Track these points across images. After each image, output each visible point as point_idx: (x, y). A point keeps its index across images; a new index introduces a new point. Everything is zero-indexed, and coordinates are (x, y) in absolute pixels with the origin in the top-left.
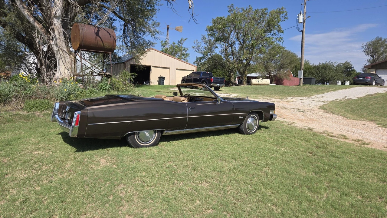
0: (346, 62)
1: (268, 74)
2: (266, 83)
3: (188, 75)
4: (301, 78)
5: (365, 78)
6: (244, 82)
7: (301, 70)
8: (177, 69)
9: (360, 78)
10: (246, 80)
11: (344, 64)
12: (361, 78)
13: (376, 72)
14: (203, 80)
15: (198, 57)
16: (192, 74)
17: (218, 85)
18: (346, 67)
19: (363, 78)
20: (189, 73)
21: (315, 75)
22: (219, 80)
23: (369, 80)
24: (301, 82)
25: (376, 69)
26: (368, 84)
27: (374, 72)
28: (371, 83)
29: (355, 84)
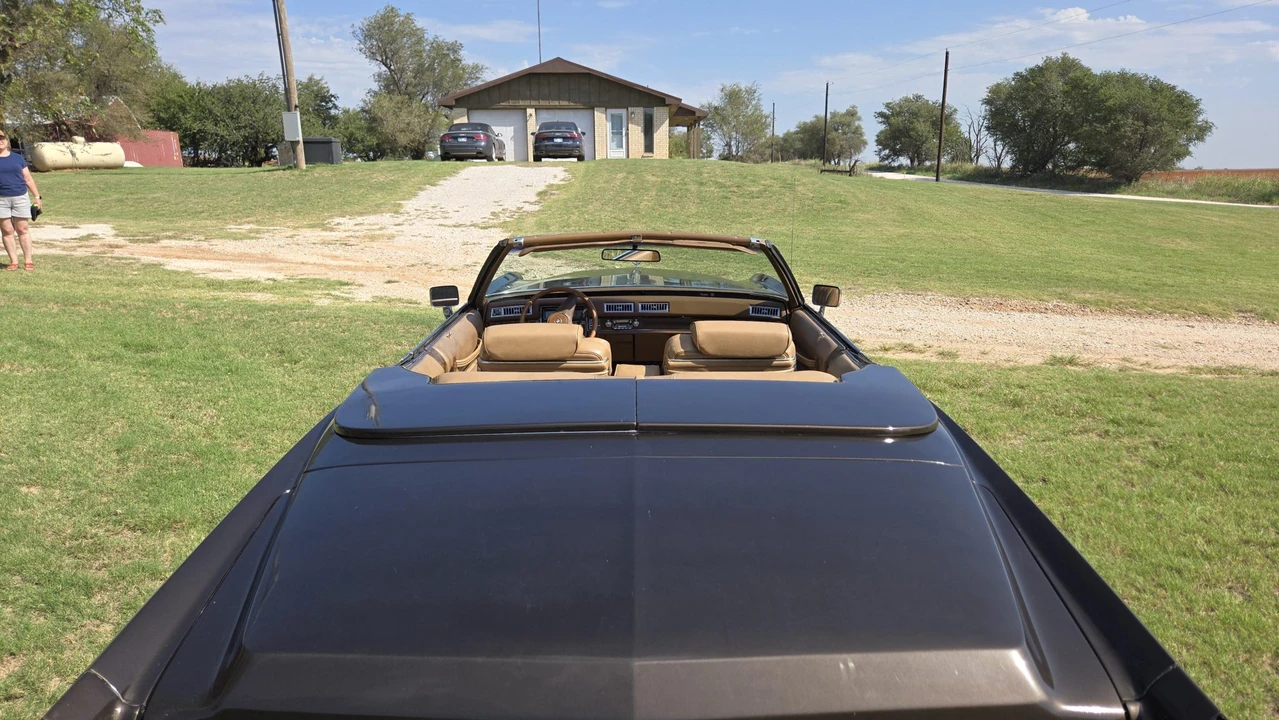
0: (310, 79)
4: (298, 142)
5: (473, 138)
7: (290, 111)
9: (460, 140)
11: (307, 86)
12: (464, 140)
13: (469, 119)
18: (317, 96)
19: (468, 138)
23: (483, 144)
24: (299, 157)
25: (468, 110)
26: (484, 155)
27: (464, 120)
28: (488, 154)
29: (445, 157)
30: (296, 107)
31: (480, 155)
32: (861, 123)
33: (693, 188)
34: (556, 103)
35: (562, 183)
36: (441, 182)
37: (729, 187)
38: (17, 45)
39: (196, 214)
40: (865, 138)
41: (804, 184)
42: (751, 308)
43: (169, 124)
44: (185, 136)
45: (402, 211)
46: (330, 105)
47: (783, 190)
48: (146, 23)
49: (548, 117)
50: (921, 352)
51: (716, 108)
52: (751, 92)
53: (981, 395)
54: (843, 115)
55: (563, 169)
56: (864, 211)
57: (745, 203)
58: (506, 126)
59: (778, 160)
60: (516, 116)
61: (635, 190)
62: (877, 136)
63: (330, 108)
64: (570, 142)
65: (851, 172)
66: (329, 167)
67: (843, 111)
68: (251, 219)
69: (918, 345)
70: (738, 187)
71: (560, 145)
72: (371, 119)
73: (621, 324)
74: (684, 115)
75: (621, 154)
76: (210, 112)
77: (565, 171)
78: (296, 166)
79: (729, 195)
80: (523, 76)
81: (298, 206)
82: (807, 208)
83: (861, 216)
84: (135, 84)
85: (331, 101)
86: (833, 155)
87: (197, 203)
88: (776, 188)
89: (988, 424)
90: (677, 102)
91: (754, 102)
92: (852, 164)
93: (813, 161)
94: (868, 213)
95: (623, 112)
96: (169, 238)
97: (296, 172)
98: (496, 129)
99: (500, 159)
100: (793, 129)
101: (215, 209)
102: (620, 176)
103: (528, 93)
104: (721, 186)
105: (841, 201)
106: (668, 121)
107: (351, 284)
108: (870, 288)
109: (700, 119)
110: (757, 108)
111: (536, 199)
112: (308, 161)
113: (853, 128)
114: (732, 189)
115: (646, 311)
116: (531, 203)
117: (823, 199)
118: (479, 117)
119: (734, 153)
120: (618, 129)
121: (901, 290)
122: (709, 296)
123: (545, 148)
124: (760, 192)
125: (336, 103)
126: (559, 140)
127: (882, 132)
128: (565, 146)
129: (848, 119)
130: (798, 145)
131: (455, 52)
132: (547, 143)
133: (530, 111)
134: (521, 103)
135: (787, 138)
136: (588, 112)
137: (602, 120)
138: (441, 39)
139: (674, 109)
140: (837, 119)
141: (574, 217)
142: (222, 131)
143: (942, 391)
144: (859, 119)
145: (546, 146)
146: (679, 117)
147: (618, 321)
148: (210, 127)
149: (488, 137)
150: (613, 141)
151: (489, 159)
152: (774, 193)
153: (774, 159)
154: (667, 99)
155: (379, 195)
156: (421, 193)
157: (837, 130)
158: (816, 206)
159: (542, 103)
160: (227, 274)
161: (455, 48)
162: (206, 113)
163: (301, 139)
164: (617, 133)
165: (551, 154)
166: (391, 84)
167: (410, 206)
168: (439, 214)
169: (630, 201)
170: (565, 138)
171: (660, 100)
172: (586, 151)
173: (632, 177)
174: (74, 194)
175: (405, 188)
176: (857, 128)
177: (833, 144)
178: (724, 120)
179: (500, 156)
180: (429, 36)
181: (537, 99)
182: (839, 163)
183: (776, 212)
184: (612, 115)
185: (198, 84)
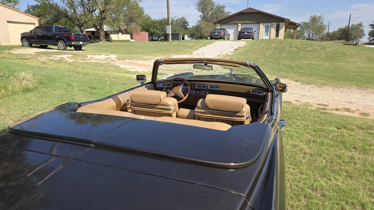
0: (182, 17)
1: (118, 29)
2: (127, 39)
3: (31, 31)
4: (170, 34)
5: (220, 33)
6: (102, 39)
7: (168, 25)
8: (8, 22)
9: (216, 33)
10: (104, 36)
11: (181, 20)
12: (217, 33)
13: (221, 27)
14: (57, 37)
15: (30, 5)
16: (37, 29)
17: (81, 43)
18: (183, 22)
19: (218, 33)
20: (32, 27)
21: (159, 29)
22: (81, 37)
23: (223, 34)
24: (170, 38)
25: (221, 25)
26: (222, 38)
27: (219, 27)
28: (224, 38)
29: (211, 38)
30: (170, 24)
31: (221, 38)
32: (363, 28)
33: (287, 48)
34: (248, 22)
35: (244, 46)
36: (207, 46)
37: (301, 48)
38: (107, 9)
39: (138, 53)
40: (364, 33)
41: (330, 48)
42: (251, 90)
43: (147, 30)
44: (150, 34)
45: (192, 54)
46: (187, 25)
47: (321, 50)
48: (137, 2)
49: (244, 26)
50: (353, 112)
51: (306, 23)
52: (320, 18)
53: (370, 134)
54: (357, 25)
55: (246, 42)
56: (352, 58)
57: (305, 54)
58: (232, 29)
59: (329, 40)
60: (235, 26)
61: (266, 49)
62: (369, 32)
63: (187, 26)
64: (250, 34)
65: (356, 44)
66: (178, 41)
67: (357, 24)
68: (151, 55)
69: (353, 109)
70: (304, 48)
71: (246, 35)
72: (197, 28)
73: (203, 92)
74: (291, 25)
75: (268, 38)
76: (156, 27)
77: (246, 43)
78: (169, 41)
79: (300, 51)
80: (238, 14)
81: (165, 52)
82: (329, 56)
83: (350, 59)
84: (138, 19)
85: (187, 23)
86: (351, 39)
87: (140, 50)
88: (319, 49)
89: (368, 148)
90: (288, 21)
91: (321, 21)
92: (357, 42)
93: (342, 41)
94: (353, 58)
95: (269, 24)
96: (128, 59)
97: (169, 42)
98: (228, 30)
99: (228, 39)
100: (336, 30)
101: (144, 52)
102: (263, 44)
103: (239, 19)
104: (298, 48)
105: (343, 54)
106: (284, 27)
107: (164, 74)
108: (344, 86)
109: (298, 26)
110: (322, 23)
111: (233, 51)
112: (172, 40)
113: (360, 30)
114: (301, 49)
115: (211, 89)
116: (231, 52)
117: (336, 53)
118: (224, 27)
119: (311, 38)
120: (267, 29)
121: (357, 87)
122: (238, 84)
123: (241, 36)
124: (312, 50)
125: (188, 24)
126: (246, 33)
127: (371, 31)
128: (248, 35)
129: (358, 27)
130: (338, 35)
131: (223, 8)
132: (242, 34)
133: (240, 25)
134: (237, 22)
135: (334, 33)
136: (258, 25)
137: (262, 27)
138: (219, 5)
139: (288, 23)
140: (354, 27)
141: (242, 57)
142: (159, 32)
143: (352, 130)
144: (363, 27)
145: (242, 35)
146: (289, 26)
147: (202, 91)
148: (156, 31)
149: (224, 33)
150: (265, 34)
151: (224, 39)
152: (317, 51)
153: (327, 40)
154: (285, 19)
155: (188, 49)
156: (200, 49)
157: (353, 30)
158: (333, 55)
159: (243, 22)
160: (134, 69)
161: (223, 7)
162: (155, 27)
163: (170, 33)
164: (267, 31)
165: (243, 38)
166: (204, 18)
167: (195, 52)
168: (203, 55)
169: (263, 52)
170: (248, 33)
171: (282, 20)
172: (255, 36)
173: (267, 44)
174: (115, 47)
175: (196, 47)
176: (361, 30)
177: (352, 35)
178: (309, 27)
179: (228, 38)
180: (216, 4)
181: (242, 21)
182: (353, 42)
183: (316, 57)
184: (266, 25)
185: (155, 19)
